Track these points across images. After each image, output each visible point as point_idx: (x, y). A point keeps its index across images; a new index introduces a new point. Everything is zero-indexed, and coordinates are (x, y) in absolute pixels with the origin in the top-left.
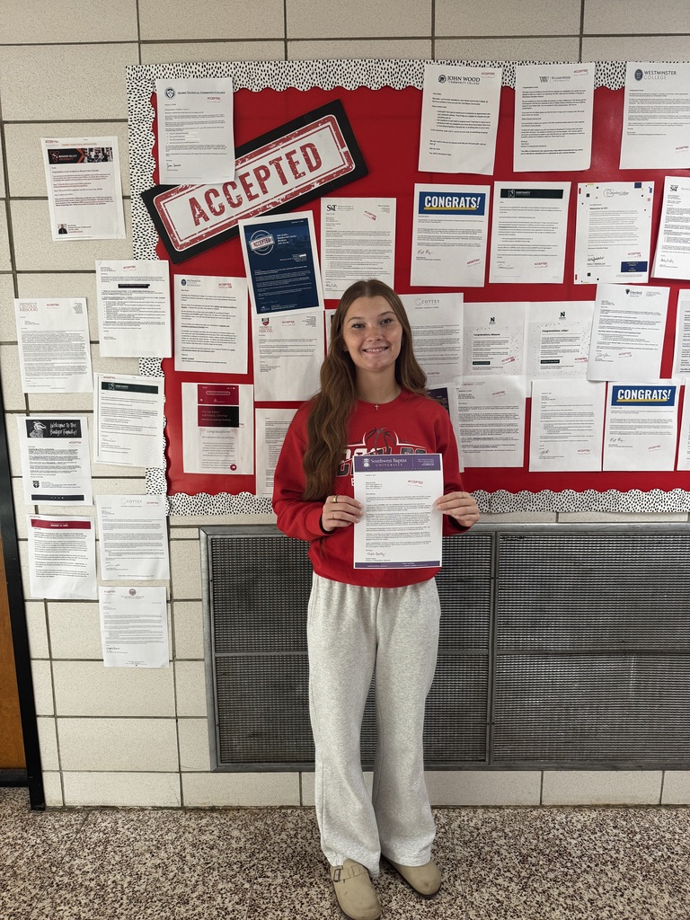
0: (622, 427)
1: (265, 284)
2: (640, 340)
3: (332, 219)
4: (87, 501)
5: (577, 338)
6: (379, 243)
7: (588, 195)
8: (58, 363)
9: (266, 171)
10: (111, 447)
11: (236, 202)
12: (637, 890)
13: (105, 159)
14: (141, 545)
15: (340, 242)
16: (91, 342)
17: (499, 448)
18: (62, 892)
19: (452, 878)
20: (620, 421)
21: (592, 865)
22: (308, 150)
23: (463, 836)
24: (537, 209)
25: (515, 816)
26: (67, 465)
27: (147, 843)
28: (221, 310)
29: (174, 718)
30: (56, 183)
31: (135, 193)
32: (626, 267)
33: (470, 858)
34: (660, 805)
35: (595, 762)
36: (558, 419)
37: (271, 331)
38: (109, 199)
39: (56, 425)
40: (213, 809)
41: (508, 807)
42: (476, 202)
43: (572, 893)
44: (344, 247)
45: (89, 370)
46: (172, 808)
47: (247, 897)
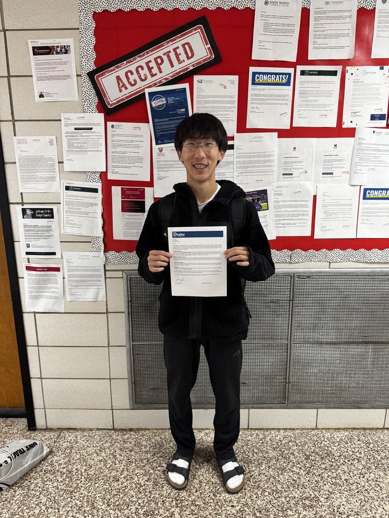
0: (368, 212)
1: (160, 127)
2: (380, 161)
3: (200, 88)
4: (58, 256)
5: (344, 160)
6: (228, 102)
7: (352, 74)
8: (40, 174)
9: (161, 59)
10: (71, 224)
11: (143, 78)
12: (372, 474)
13: (66, 52)
14: (89, 281)
15: (206, 102)
16: (59, 162)
17: (297, 225)
18: (48, 475)
19: (267, 468)
20: (368, 209)
21: (346, 461)
22: (187, 46)
23: (272, 445)
24: (321, 82)
25: (302, 434)
26: (46, 234)
27: (94, 448)
28: (135, 143)
29: (108, 379)
30: (37, 67)
31: (84, 73)
32: (373, 117)
33: (277, 457)
34: (384, 428)
35: (348, 404)
36: (331, 207)
37: (164, 155)
38: (68, 77)
39: (39, 211)
40: (131, 430)
41: (297, 429)
42: (286, 78)
43: (336, 476)
44: (207, 105)
45: (58, 179)
46: (108, 429)
47: (152, 477)
